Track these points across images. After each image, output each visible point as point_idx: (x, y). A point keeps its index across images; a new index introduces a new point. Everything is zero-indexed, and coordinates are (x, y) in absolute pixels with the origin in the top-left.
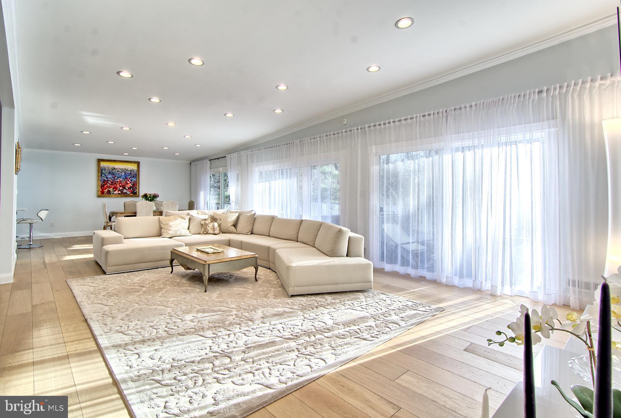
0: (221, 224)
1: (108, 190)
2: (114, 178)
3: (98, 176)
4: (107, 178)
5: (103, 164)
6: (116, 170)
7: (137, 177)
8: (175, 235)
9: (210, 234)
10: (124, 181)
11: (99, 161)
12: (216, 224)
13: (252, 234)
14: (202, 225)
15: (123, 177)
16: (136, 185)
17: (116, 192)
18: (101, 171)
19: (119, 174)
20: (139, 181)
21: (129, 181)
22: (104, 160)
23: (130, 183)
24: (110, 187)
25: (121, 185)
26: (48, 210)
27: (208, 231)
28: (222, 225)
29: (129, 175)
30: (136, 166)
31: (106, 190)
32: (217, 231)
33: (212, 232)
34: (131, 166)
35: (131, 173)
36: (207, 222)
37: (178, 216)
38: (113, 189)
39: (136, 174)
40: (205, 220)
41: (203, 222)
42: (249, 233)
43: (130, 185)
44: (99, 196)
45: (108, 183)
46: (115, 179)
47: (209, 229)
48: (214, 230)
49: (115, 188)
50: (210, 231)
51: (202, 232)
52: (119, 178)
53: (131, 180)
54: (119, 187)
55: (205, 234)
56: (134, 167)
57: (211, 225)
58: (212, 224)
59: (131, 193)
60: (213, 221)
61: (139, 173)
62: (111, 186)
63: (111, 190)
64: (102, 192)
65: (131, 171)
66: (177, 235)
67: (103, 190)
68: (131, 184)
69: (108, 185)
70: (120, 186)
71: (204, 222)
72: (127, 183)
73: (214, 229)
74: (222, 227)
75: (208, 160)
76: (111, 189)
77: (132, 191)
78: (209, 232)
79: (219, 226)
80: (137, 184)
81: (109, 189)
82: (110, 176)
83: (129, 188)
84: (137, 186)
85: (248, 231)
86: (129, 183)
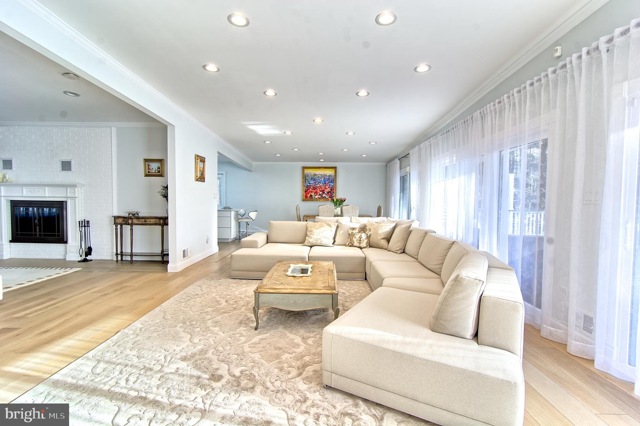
0: (370, 235)
1: (311, 195)
2: (315, 183)
3: (303, 183)
4: (310, 183)
5: (307, 171)
6: (317, 176)
7: (335, 182)
8: (315, 244)
9: (356, 247)
10: (324, 186)
11: (304, 168)
12: (364, 236)
13: (404, 252)
14: (349, 234)
15: (322, 183)
16: (334, 190)
17: (317, 197)
18: (305, 178)
19: (319, 179)
20: (336, 186)
21: (327, 186)
22: (307, 168)
23: (329, 188)
24: (312, 192)
25: (321, 190)
26: (257, 211)
27: (354, 243)
28: (371, 236)
29: (327, 180)
30: (334, 172)
31: (309, 195)
32: (364, 244)
33: (358, 245)
34: (329, 171)
35: (329, 178)
36: (354, 232)
37: (325, 223)
38: (315, 193)
39: (333, 179)
40: (353, 229)
41: (350, 232)
42: (399, 252)
43: (329, 190)
44: (303, 200)
45: (311, 188)
46: (316, 185)
47: (355, 240)
48: (360, 243)
49: (316, 193)
50: (356, 244)
51: (347, 244)
52: (319, 184)
53: (329, 185)
54: (319, 192)
55: (350, 246)
57: (358, 236)
58: (360, 234)
59: (329, 197)
60: (361, 231)
61: (336, 178)
62: (313, 191)
63: (312, 195)
64: (306, 197)
65: (329, 176)
66: (317, 245)
67: (306, 194)
68: (329, 189)
69: (311, 190)
70: (320, 191)
71: (352, 231)
72: (326, 188)
73: (360, 241)
74: (371, 239)
75: (397, 159)
76: (313, 194)
77: (330, 195)
78: (354, 245)
79: (368, 237)
80: (335, 189)
81: (311, 194)
82: (312, 182)
83: (328, 193)
84: (335, 190)
85: (398, 249)
86: (327, 187)
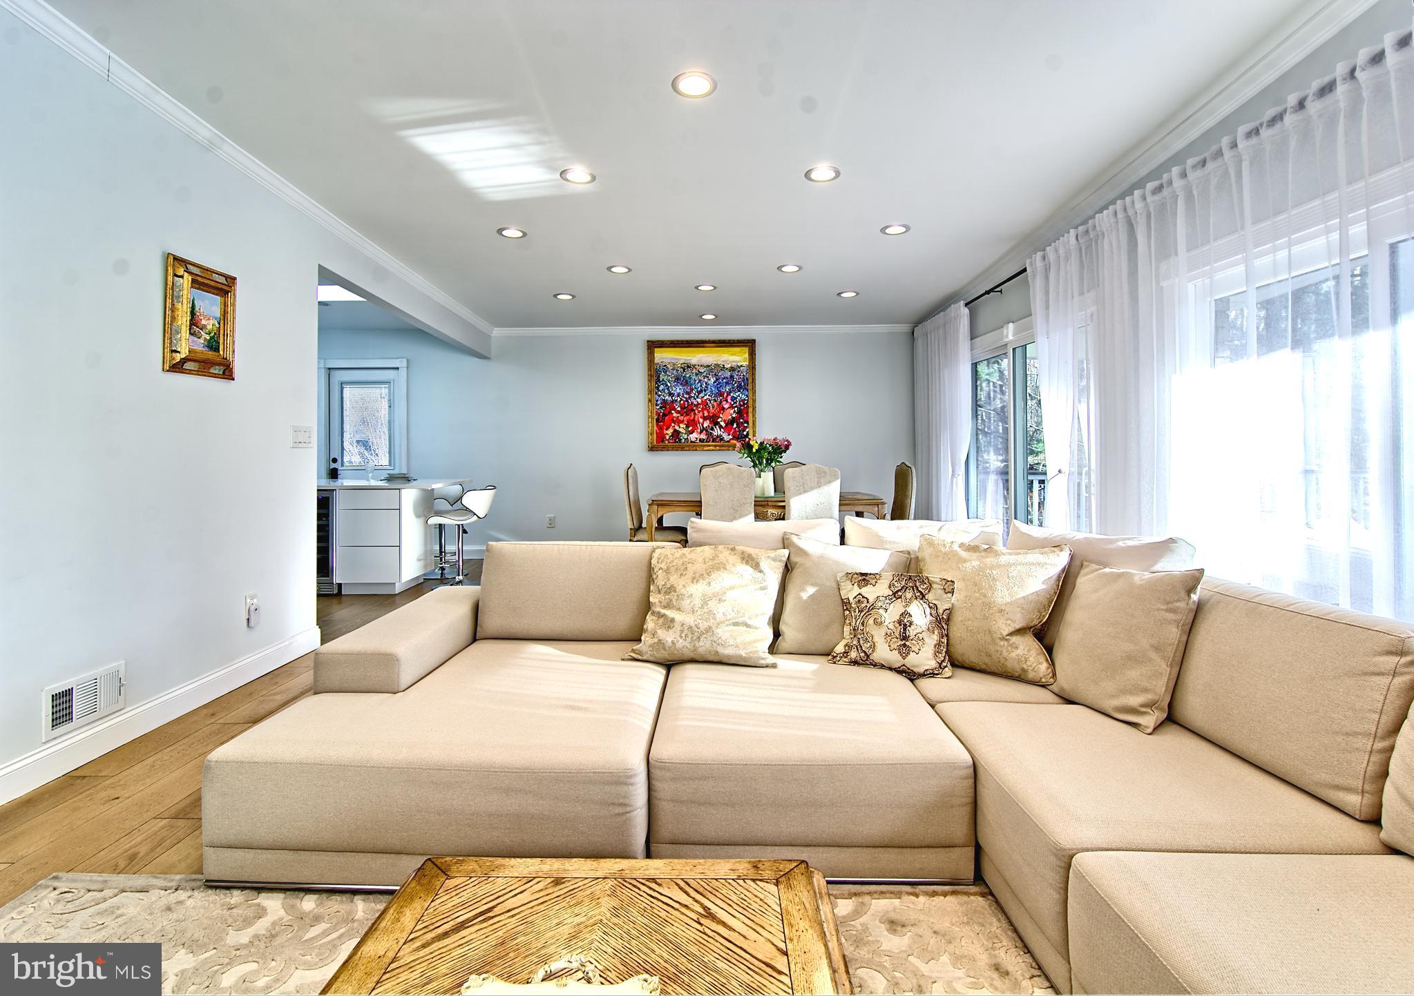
0: (950, 611)
1: (675, 430)
2: (688, 393)
3: (650, 392)
4: (671, 394)
5: (662, 356)
6: (694, 371)
7: (750, 387)
8: (689, 653)
9: (882, 667)
10: (715, 401)
11: (653, 345)
12: (920, 616)
13: (1172, 719)
14: (845, 604)
15: (712, 391)
16: (747, 413)
17: (693, 436)
18: (655, 374)
19: (700, 381)
20: (754, 401)
21: (727, 401)
22: (662, 344)
23: (731, 407)
24: (679, 422)
25: (706, 414)
27: (873, 647)
28: (958, 618)
29: (727, 383)
30: (747, 355)
31: (670, 431)
32: (924, 658)
33: (894, 658)
34: (733, 355)
35: (732, 377)
36: (870, 592)
38: (688, 426)
39: (745, 380)
40: (864, 579)
41: (851, 592)
42: (1149, 721)
43: (731, 414)
44: (652, 449)
45: (675, 409)
46: (690, 398)
47: (878, 636)
48: (904, 650)
49: (692, 424)
50: (884, 652)
51: (840, 648)
52: (702, 395)
53: (733, 399)
54: (701, 420)
55: (855, 663)
56: (737, 358)
57: (889, 616)
58: (895, 610)
59: (735, 438)
60: (904, 588)
61: (753, 374)
62: (681, 418)
63: (681, 430)
64: (661, 438)
65: (732, 369)
66: (698, 658)
67: (660, 428)
68: (732, 411)
69: (675, 415)
70: (705, 418)
71: (856, 590)
72: (723, 409)
73: (903, 635)
74: (957, 631)
75: (962, 303)
76: (682, 428)
77: (735, 432)
78: (876, 656)
79: (942, 622)
80: (750, 410)
81: (677, 428)
82: (678, 390)
83: (730, 423)
84: (750, 415)
85: (1135, 701)
86: (726, 406)
